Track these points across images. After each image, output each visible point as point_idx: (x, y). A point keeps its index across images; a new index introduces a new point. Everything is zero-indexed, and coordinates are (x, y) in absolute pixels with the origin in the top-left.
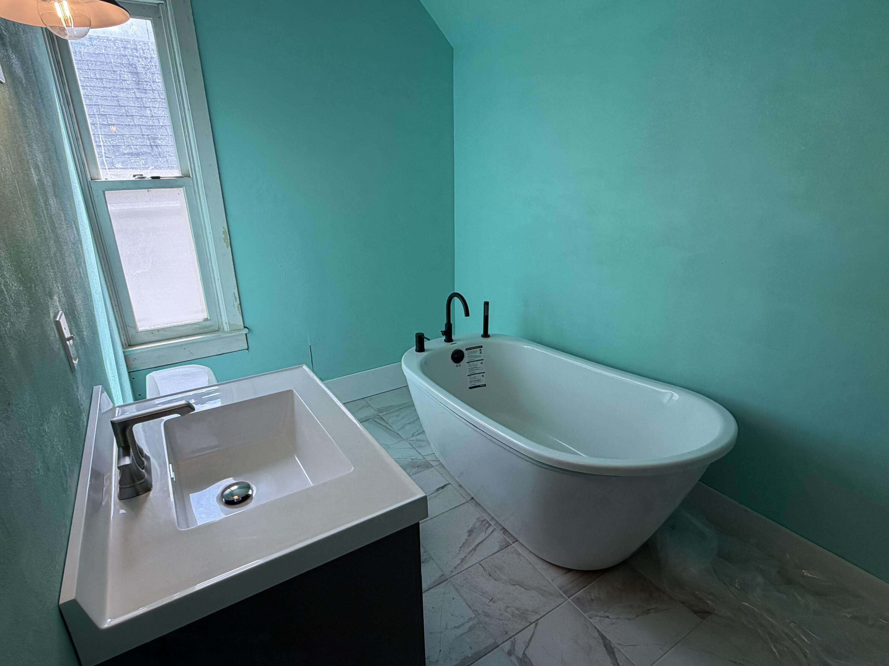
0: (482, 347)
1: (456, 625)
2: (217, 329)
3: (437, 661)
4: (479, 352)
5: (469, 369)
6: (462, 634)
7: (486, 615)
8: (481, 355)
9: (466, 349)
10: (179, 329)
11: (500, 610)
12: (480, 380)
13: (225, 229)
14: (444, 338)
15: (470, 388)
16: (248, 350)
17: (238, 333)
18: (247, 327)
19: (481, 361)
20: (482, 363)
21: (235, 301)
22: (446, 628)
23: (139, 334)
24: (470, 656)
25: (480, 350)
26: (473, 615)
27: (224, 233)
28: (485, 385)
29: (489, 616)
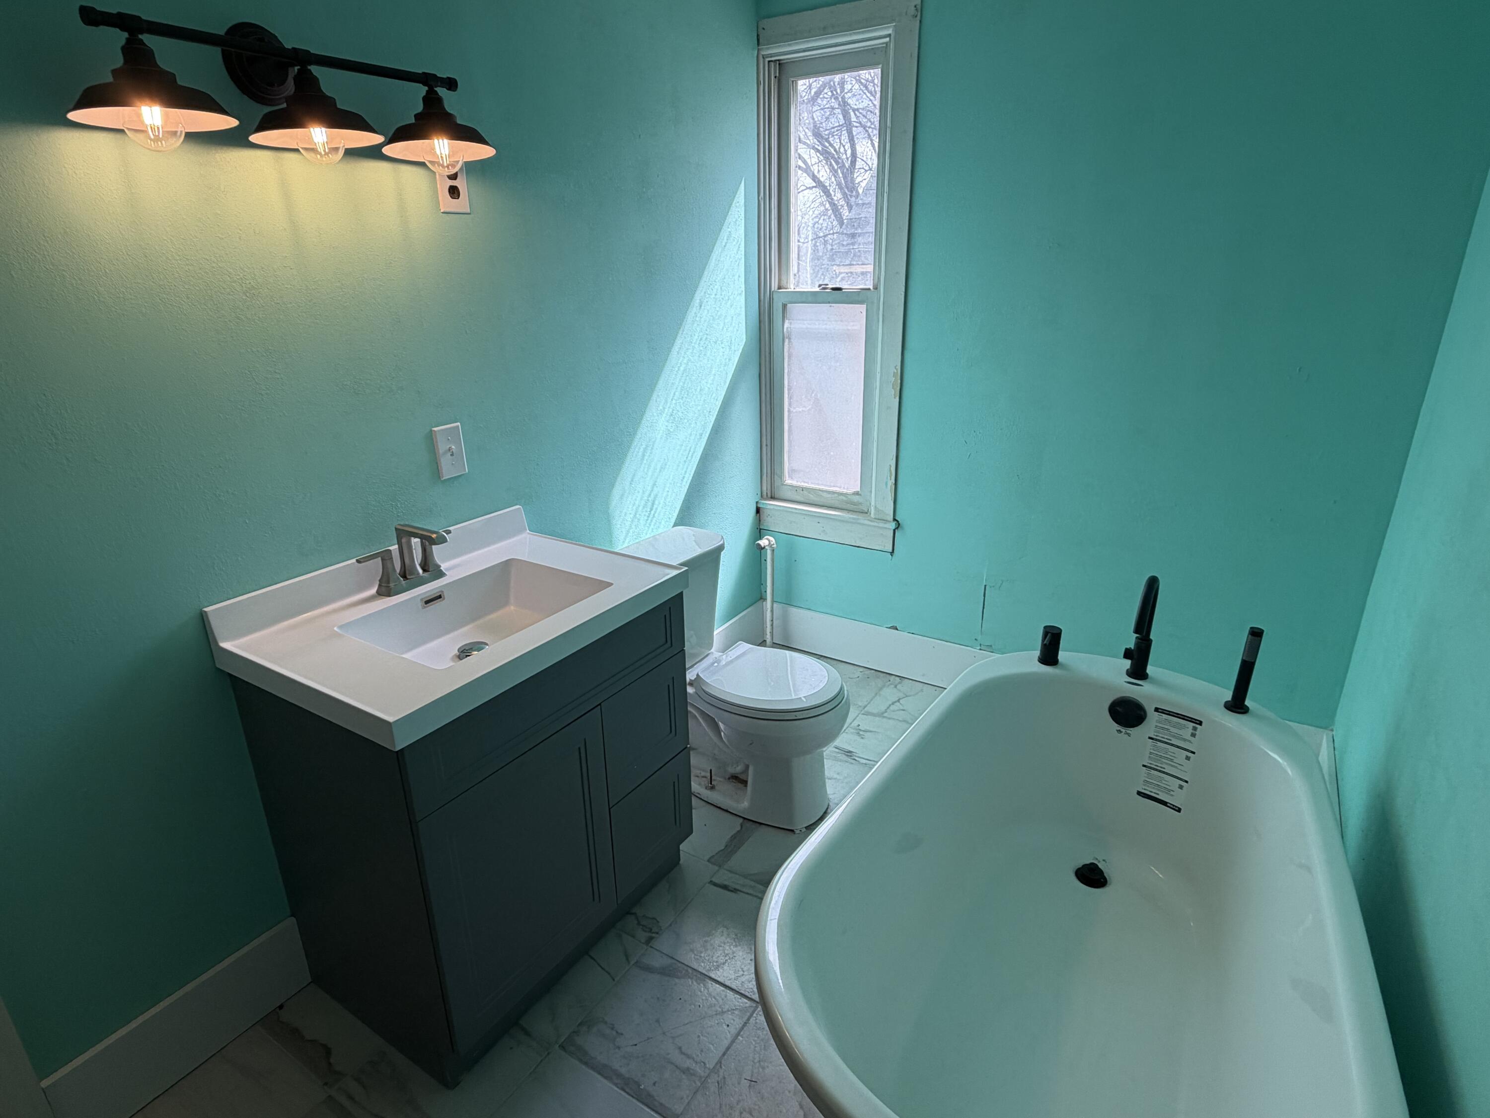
0: (1200, 723)
1: (684, 1049)
2: (866, 511)
3: (619, 1048)
4: (1190, 731)
5: (1151, 753)
6: (672, 1063)
7: (721, 1085)
8: (1192, 739)
9: (1157, 710)
10: (825, 495)
11: (738, 1102)
12: (1172, 793)
13: (897, 370)
14: (1127, 663)
15: (1139, 793)
16: (892, 555)
17: (881, 525)
18: (898, 521)
19: (1190, 754)
20: (1188, 758)
21: (889, 478)
22: (673, 1038)
23: (784, 486)
24: (642, 1087)
25: (1195, 729)
26: (710, 1065)
27: (895, 375)
28: (1179, 810)
29: (720, 1088)
